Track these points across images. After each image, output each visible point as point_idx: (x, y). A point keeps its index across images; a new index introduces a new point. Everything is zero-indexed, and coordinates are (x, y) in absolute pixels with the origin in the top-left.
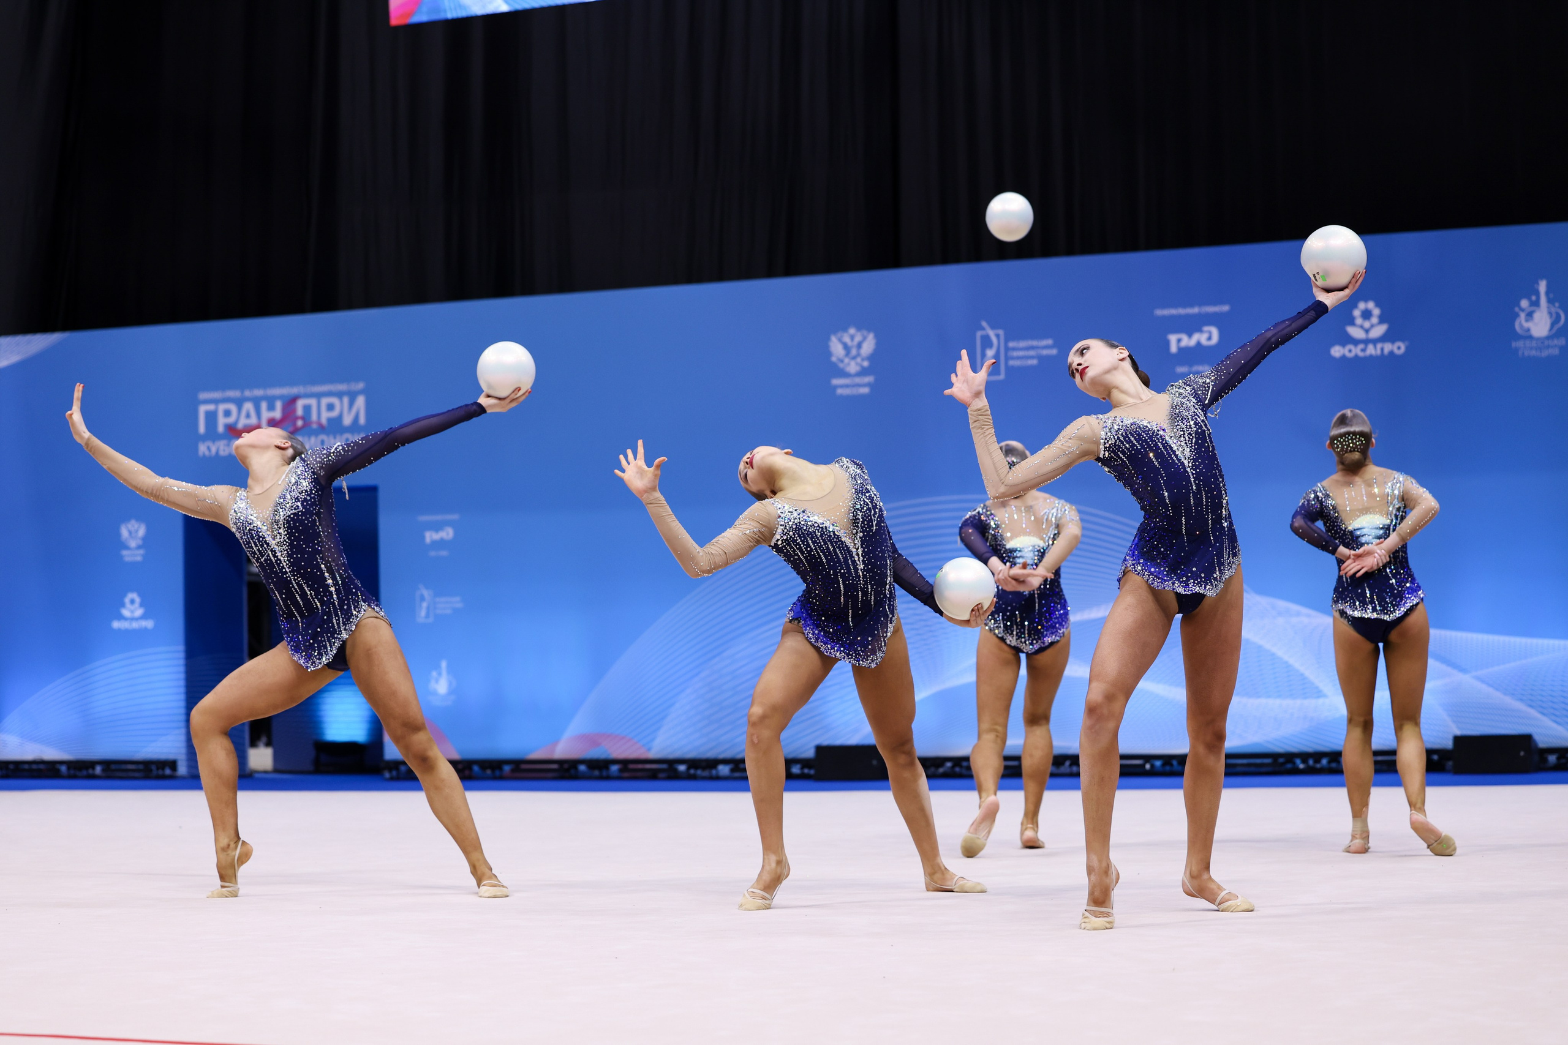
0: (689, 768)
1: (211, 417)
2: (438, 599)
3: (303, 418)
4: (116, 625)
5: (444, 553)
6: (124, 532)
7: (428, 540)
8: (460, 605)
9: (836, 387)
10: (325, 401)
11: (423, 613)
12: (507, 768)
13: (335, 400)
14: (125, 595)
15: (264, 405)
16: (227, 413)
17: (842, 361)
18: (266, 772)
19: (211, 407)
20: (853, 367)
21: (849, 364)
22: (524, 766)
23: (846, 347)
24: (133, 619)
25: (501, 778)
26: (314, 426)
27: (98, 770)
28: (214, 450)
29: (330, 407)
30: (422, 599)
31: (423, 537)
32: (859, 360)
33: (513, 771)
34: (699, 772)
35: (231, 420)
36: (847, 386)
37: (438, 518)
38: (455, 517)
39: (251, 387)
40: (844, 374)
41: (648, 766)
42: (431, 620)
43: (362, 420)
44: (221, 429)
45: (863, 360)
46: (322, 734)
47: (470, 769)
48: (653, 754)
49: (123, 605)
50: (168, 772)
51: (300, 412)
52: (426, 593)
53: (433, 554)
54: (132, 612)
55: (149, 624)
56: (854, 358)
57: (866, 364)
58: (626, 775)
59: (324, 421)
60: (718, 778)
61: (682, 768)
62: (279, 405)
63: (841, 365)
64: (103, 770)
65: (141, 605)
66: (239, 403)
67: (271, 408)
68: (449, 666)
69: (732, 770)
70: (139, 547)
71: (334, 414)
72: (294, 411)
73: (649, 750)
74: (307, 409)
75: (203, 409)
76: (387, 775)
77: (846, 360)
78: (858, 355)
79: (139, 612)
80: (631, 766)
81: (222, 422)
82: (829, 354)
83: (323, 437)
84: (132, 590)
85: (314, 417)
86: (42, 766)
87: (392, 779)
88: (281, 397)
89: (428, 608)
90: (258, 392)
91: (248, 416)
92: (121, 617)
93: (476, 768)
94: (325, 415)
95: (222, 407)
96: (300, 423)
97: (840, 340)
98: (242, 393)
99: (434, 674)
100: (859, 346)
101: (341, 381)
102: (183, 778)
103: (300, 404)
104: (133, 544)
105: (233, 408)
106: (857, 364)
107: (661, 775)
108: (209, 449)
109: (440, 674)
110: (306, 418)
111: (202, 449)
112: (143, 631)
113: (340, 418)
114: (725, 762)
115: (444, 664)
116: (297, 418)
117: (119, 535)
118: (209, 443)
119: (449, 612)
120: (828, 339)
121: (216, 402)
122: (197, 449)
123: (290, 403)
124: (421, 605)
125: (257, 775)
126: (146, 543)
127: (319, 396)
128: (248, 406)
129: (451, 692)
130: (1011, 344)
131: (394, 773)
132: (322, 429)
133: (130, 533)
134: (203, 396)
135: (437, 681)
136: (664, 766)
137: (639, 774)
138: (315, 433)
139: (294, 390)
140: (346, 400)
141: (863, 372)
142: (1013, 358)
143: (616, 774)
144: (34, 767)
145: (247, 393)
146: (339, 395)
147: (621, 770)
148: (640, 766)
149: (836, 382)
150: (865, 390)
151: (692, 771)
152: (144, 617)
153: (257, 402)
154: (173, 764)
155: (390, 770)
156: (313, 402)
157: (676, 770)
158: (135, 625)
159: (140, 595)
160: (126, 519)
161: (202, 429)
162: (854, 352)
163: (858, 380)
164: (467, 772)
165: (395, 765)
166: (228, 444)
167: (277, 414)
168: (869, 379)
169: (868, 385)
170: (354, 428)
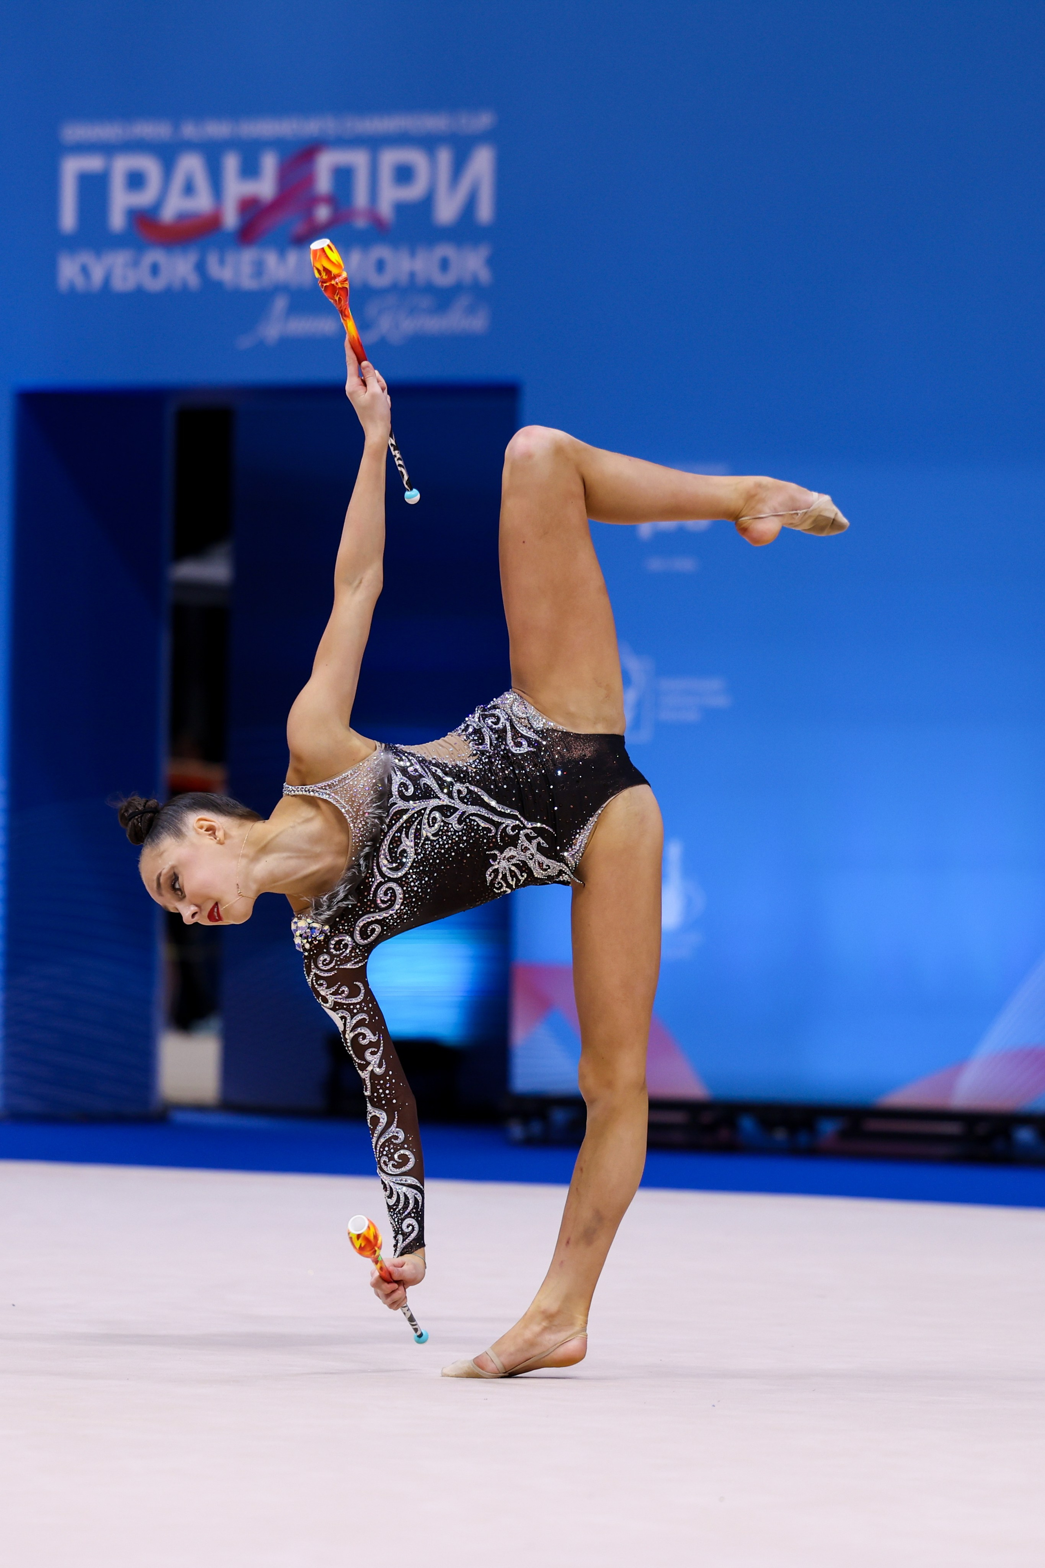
1: (94, 190)
2: (664, 684)
3: (332, 200)
5: (685, 564)
8: (721, 701)
10: (390, 158)
12: (828, 1128)
13: (416, 158)
15: (231, 163)
16: (136, 181)
18: (199, 1109)
19: (93, 163)
22: (874, 1125)
25: (813, 1152)
26: (361, 223)
28: (97, 275)
29: (404, 174)
33: (845, 1135)
35: (145, 198)
39: (200, 113)
42: (645, 735)
43: (485, 212)
44: (117, 220)
47: (735, 1126)
51: (323, 183)
53: (656, 564)
59: (385, 209)
62: (269, 163)
66: (167, 154)
67: (250, 170)
71: (414, 192)
72: (309, 180)
74: (343, 176)
75: (72, 168)
76: (517, 1131)
81: (121, 203)
83: (381, 251)
85: (361, 198)
87: (529, 1143)
88: (276, 144)
89: (639, 704)
90: (217, 129)
91: (189, 189)
93: (747, 1124)
94: (390, 196)
95: (122, 165)
96: (323, 213)
98: (176, 126)
101: (434, 108)
103: (326, 164)
105: (150, 166)
108: (85, 271)
110: (339, 199)
111: (68, 270)
113: (427, 203)
118: (86, 258)
119: (692, 716)
121: (108, 149)
122: (51, 271)
123: (300, 158)
125: (176, 1125)
127: (374, 144)
128: (191, 165)
129: (695, 923)
131: (536, 1128)
132: (379, 231)
134: (75, 132)
138: (365, 239)
139: (312, 127)
140: (444, 157)
145: (189, 130)
153: (212, 153)
155: (526, 1120)
156: (358, 159)
161: (68, 218)
164: (724, 1134)
165: (538, 1105)
166: (136, 263)
167: (265, 187)
170: (465, 230)
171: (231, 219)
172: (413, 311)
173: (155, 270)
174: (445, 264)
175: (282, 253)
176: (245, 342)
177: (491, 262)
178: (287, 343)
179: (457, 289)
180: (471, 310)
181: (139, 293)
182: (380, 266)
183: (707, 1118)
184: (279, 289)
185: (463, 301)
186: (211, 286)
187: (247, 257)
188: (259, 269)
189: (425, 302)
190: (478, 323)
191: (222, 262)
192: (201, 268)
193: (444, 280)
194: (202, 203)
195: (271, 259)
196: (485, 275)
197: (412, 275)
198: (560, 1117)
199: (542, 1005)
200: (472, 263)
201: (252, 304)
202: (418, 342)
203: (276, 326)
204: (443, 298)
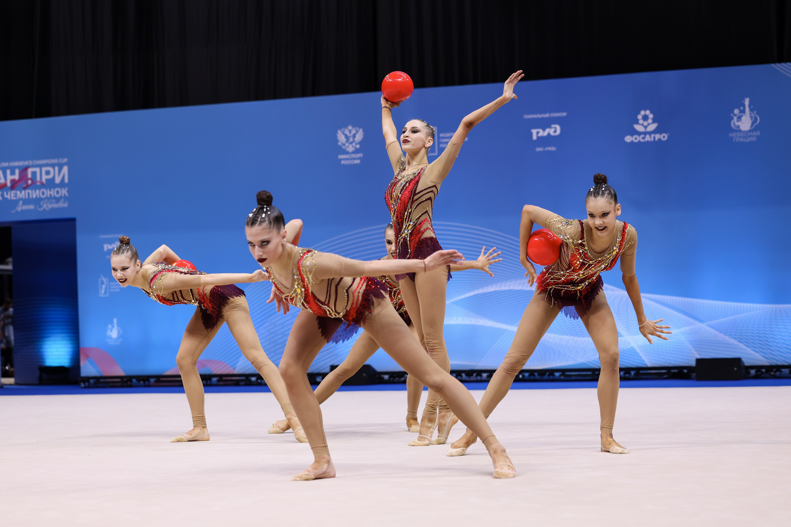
2: (111, 284)
3: (31, 179)
7: (105, 249)
9: (341, 160)
10: (44, 169)
11: (103, 291)
12: (152, 380)
13: (51, 169)
15: (8, 172)
17: (344, 145)
18: (10, 385)
20: (350, 149)
21: (348, 147)
22: (162, 379)
23: (347, 137)
25: (149, 386)
26: (38, 184)
29: (48, 173)
30: (103, 283)
31: (103, 248)
32: (354, 144)
33: (156, 382)
36: (347, 159)
37: (112, 236)
40: (345, 152)
41: (234, 378)
42: (107, 295)
43: (66, 180)
45: (356, 144)
46: (44, 362)
47: (131, 381)
48: (236, 372)
51: (30, 176)
52: (104, 279)
56: (351, 143)
57: (358, 146)
58: (221, 383)
59: (44, 180)
61: (254, 379)
62: (17, 171)
63: (344, 147)
67: (13, 173)
68: (118, 322)
71: (51, 176)
72: (27, 175)
73: (234, 369)
74: (34, 174)
76: (82, 385)
77: (347, 144)
78: (354, 141)
80: (224, 378)
82: (337, 141)
85: (38, 179)
87: (85, 387)
88: (18, 167)
89: (106, 288)
90: (5, 165)
93: (134, 380)
94: (45, 177)
96: (30, 182)
97: (343, 133)
99: (110, 326)
100: (354, 136)
101: (54, 158)
103: (30, 171)
106: (353, 146)
107: (241, 383)
109: (113, 326)
110: (33, 179)
113: (53, 178)
115: (115, 321)
116: (28, 179)
119: (118, 290)
120: (337, 132)
123: (24, 170)
124: (101, 287)
125: (5, 387)
127: (41, 166)
129: (119, 337)
130: (441, 135)
131: (87, 384)
132: (43, 185)
135: (111, 330)
136: (244, 378)
137: (229, 383)
138: (39, 188)
139: (26, 163)
140: (57, 168)
141: (356, 151)
142: (443, 143)
143: (216, 383)
146: (53, 166)
147: (218, 381)
148: (230, 378)
149: (340, 157)
150: (358, 162)
153: (4, 170)
155: (84, 383)
156: (37, 170)
157: (250, 380)
162: (351, 140)
163: (353, 156)
164: (129, 383)
165: (87, 379)
167: (16, 177)
168: (360, 155)
169: (359, 158)
170: (62, 184)
171: (9, 184)
172: (51, 203)
174: (58, 192)
175: (21, 192)
176: (13, 212)
177: (68, 191)
178: (23, 211)
179: (61, 197)
180: (64, 202)
182: (43, 193)
183: (125, 380)
184: (20, 199)
185: (63, 200)
186: (5, 199)
187: (13, 192)
189: (54, 201)
190: (66, 205)
191: (7, 194)
192: (2, 195)
193: (58, 196)
194: (2, 181)
195: (18, 193)
196: (67, 194)
197: (50, 195)
198: (92, 381)
199: (87, 357)
200: (64, 192)
201: (15, 203)
202: (53, 209)
203: (20, 208)
204: (58, 200)
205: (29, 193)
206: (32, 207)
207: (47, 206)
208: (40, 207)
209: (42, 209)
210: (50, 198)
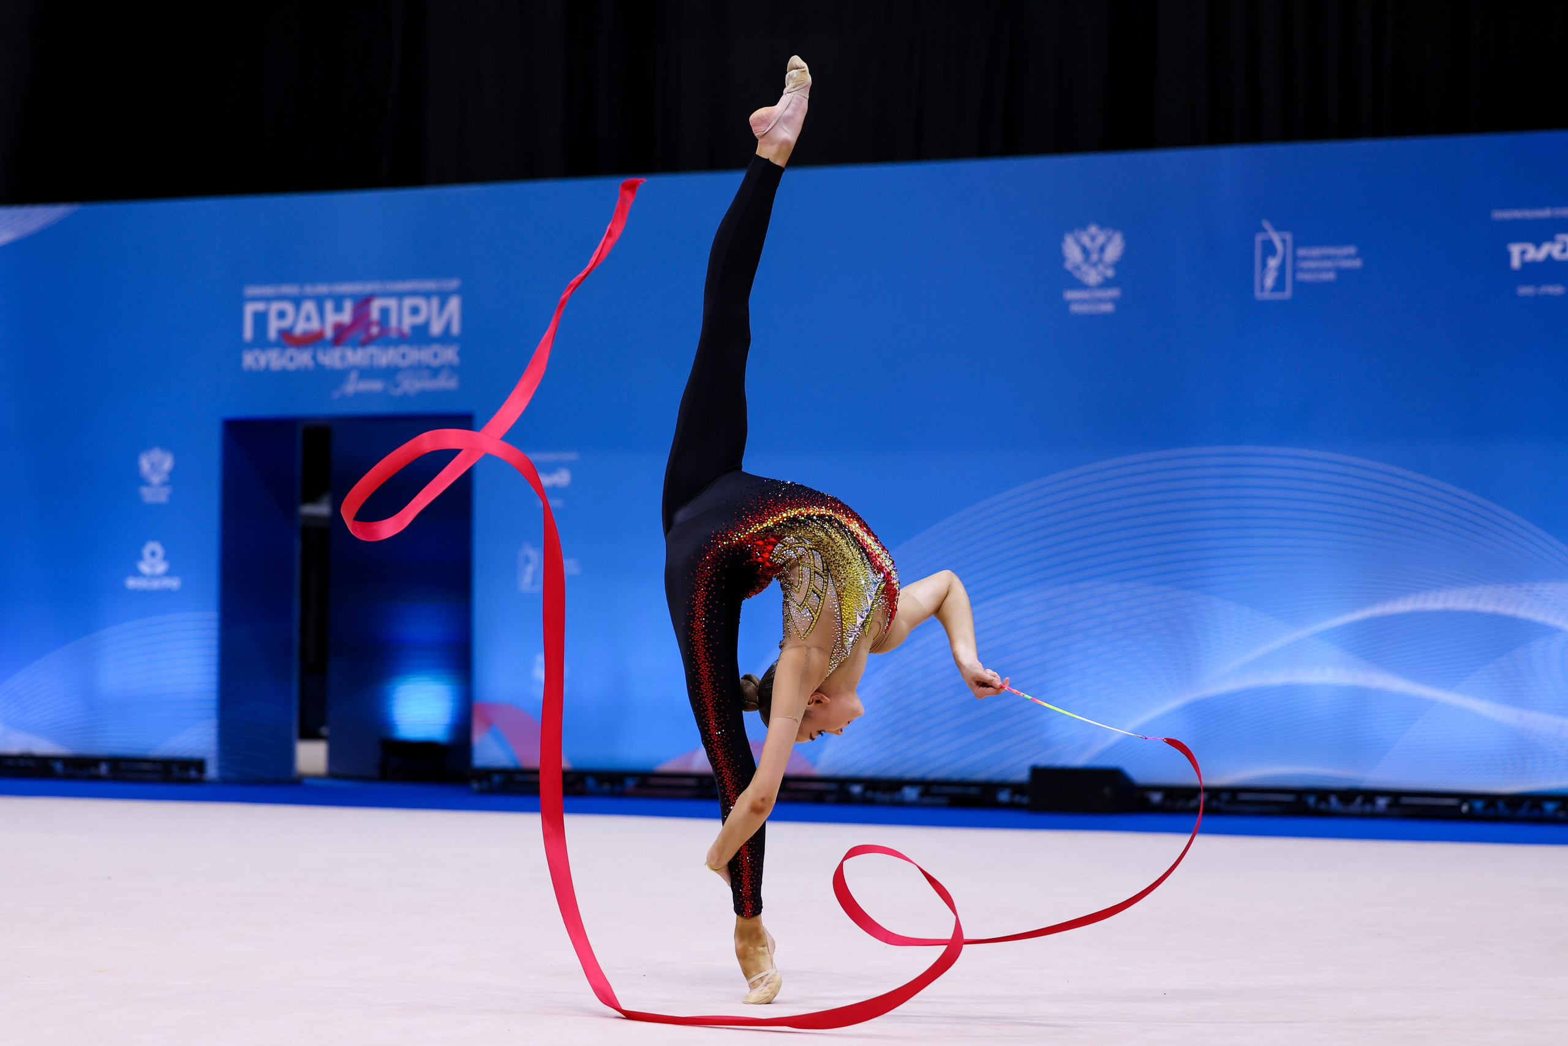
0: (866, 789)
1: (261, 320)
3: (379, 324)
4: (132, 583)
5: (557, 503)
6: (145, 464)
9: (1070, 302)
10: (408, 303)
11: (527, 579)
12: (630, 783)
13: (420, 302)
14: (142, 545)
15: (329, 306)
16: (282, 315)
18: (317, 777)
19: (260, 306)
20: (1092, 277)
21: (1087, 273)
22: (654, 781)
23: (1085, 251)
24: (153, 576)
25: (623, 795)
26: (394, 335)
27: (103, 769)
28: (263, 361)
29: (415, 311)
30: (527, 560)
32: (1101, 267)
33: (637, 786)
34: (879, 796)
35: (286, 323)
36: (1085, 301)
37: (555, 457)
38: (571, 456)
39: (314, 280)
40: (1080, 285)
41: (813, 786)
42: (537, 588)
43: (456, 329)
44: (272, 334)
45: (1106, 267)
46: (394, 730)
47: (583, 782)
48: (818, 771)
49: (140, 558)
50: (193, 774)
51: (375, 315)
52: (532, 553)
54: (153, 566)
55: (174, 583)
56: (1095, 265)
57: (1110, 273)
59: (406, 328)
60: (903, 804)
61: (857, 789)
62: (348, 306)
63: (1077, 274)
64: (111, 770)
65: (166, 558)
66: (297, 302)
67: (338, 309)
69: (922, 795)
70: (163, 484)
71: (420, 319)
72: (367, 314)
73: (814, 764)
74: (385, 312)
75: (250, 309)
76: (475, 786)
77: (1085, 268)
78: (1100, 260)
79: (161, 567)
81: (274, 326)
82: (1061, 258)
83: (404, 349)
84: (153, 539)
85: (393, 322)
86: (31, 763)
87: (482, 792)
88: (352, 296)
89: (534, 573)
90: (322, 289)
91: (308, 319)
92: (137, 574)
93: (590, 782)
94: (408, 322)
95: (275, 307)
96: (375, 330)
97: (1078, 242)
98: (302, 288)
100: (1102, 249)
101: (430, 277)
102: (211, 783)
103: (376, 306)
104: (156, 479)
105: (289, 308)
106: (1098, 272)
107: (829, 798)
108: (257, 360)
110: (383, 324)
111: (249, 360)
112: (166, 593)
113: (426, 326)
114: (913, 783)
116: (372, 323)
117: (136, 467)
118: (257, 353)
120: (1061, 240)
121: (268, 299)
122: (239, 360)
123: (363, 303)
124: (525, 570)
125: (305, 785)
126: (174, 478)
127: (400, 296)
128: (309, 307)
131: (485, 784)
132: (403, 339)
133: (153, 465)
134: (251, 291)
136: (833, 786)
137: (803, 796)
138: (395, 344)
139: (369, 288)
140: (435, 302)
141: (1106, 284)
142: (1302, 270)
144: (21, 763)
145: (308, 290)
146: (427, 295)
148: (802, 785)
149: (1070, 295)
150: (1108, 308)
151: (869, 794)
152: (168, 574)
153: (320, 301)
154: (199, 765)
155: (480, 781)
156: (392, 303)
157: (848, 792)
158: (156, 584)
159: (164, 545)
160: (147, 447)
161: (248, 333)
162: (1095, 257)
163: (1099, 294)
164: (578, 787)
165: (487, 773)
166: (282, 355)
167: (346, 317)
168: (1114, 293)
169: (1113, 300)
170: (445, 338)
171: (329, 333)
173: (291, 359)
174: (435, 355)
176: (337, 394)
177: (459, 354)
178: (358, 395)
179: (442, 367)
180: (449, 378)
181: (284, 373)
182: (404, 356)
183: (569, 779)
185: (445, 373)
186: (319, 367)
187: (337, 352)
188: (343, 358)
189: (426, 374)
190: (453, 384)
191: (325, 355)
192: (314, 358)
193: (435, 363)
194: (315, 325)
195: (349, 353)
196: (456, 360)
197: (419, 360)
198: (496, 779)
199: (488, 723)
200: (449, 354)
201: (340, 376)
202: (423, 394)
203: (353, 386)
204: (435, 372)
205: (372, 356)
206: (376, 386)
207: (410, 385)
208: (396, 386)
209: (398, 392)
210: (418, 368)
